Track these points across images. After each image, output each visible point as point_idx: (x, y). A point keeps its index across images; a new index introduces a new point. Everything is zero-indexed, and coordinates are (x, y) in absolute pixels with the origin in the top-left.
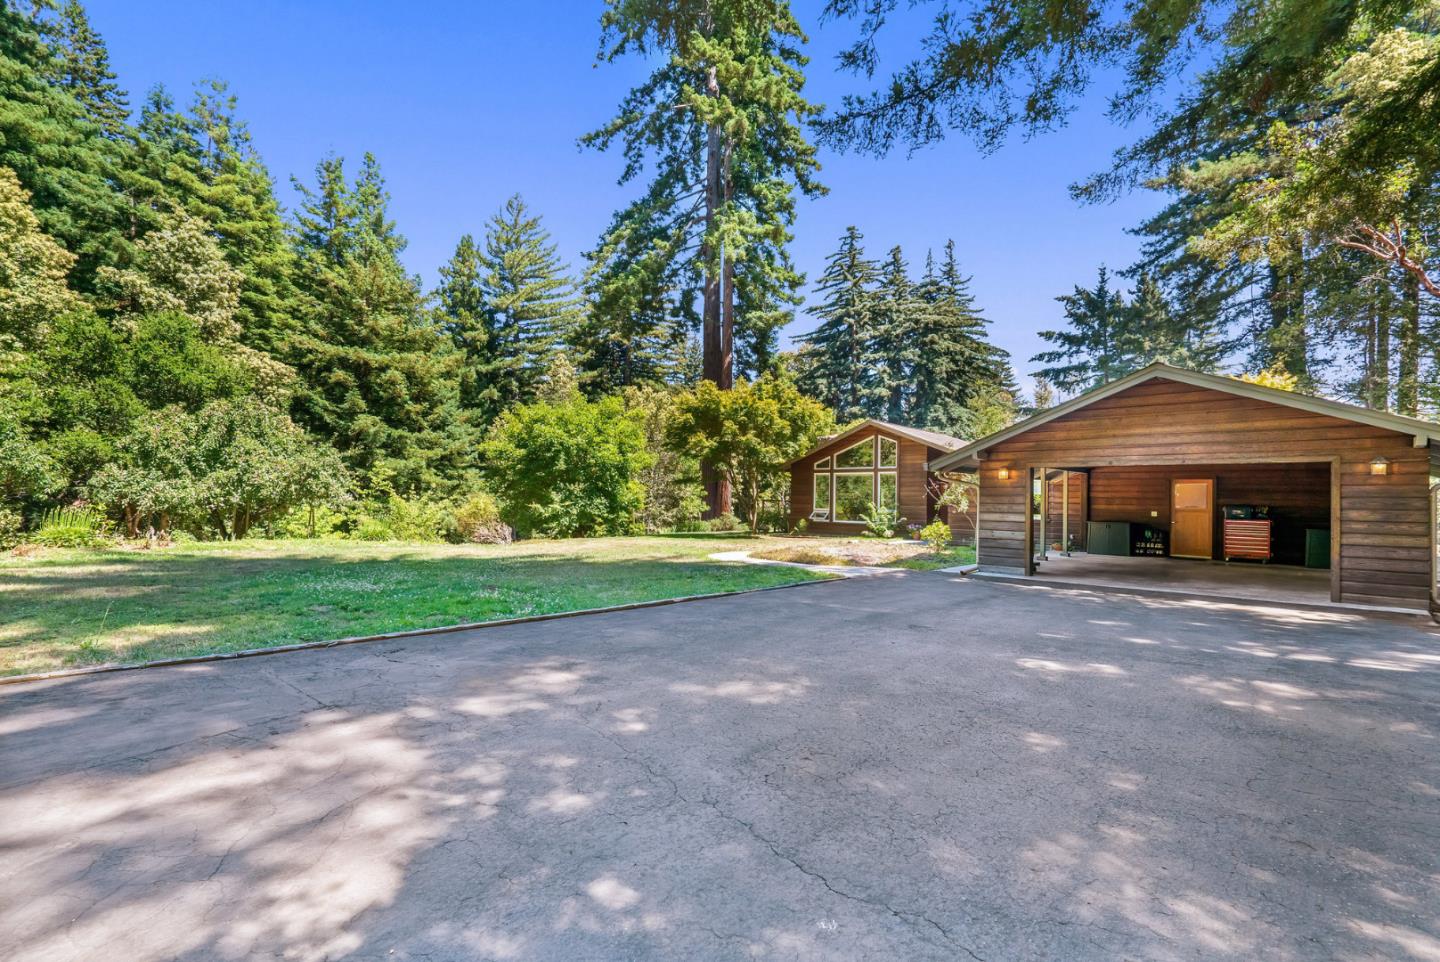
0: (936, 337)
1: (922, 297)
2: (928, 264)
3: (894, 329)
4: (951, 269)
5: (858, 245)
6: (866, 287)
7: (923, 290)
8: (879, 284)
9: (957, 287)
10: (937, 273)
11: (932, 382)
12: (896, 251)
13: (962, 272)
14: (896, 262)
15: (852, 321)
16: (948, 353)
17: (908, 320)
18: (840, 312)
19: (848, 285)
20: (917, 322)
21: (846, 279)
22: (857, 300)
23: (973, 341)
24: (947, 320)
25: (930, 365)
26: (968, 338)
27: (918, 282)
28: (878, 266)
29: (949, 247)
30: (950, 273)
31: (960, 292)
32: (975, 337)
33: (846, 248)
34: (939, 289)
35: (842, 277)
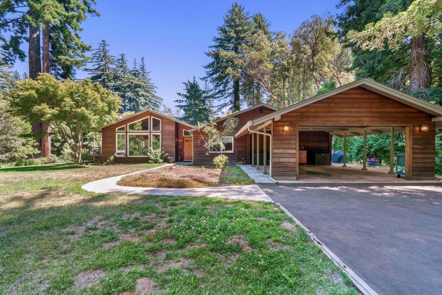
0: (140, 89)
1: (133, 75)
2: (135, 64)
3: (123, 84)
4: (143, 67)
5: (107, 48)
6: (110, 66)
7: (133, 72)
8: (116, 66)
9: (145, 74)
10: (138, 68)
11: (138, 106)
12: (122, 55)
13: (147, 69)
14: (122, 59)
15: (106, 77)
16: (142, 95)
17: (128, 82)
18: (99, 72)
19: (103, 63)
20: (132, 83)
21: (102, 60)
22: (108, 70)
23: (151, 94)
24: (142, 84)
25: (137, 99)
26: (150, 92)
27: (131, 69)
28: (116, 59)
29: (142, 59)
30: (143, 68)
31: (146, 76)
32: (151, 92)
33: (102, 48)
34: (139, 73)
35: (100, 59)
